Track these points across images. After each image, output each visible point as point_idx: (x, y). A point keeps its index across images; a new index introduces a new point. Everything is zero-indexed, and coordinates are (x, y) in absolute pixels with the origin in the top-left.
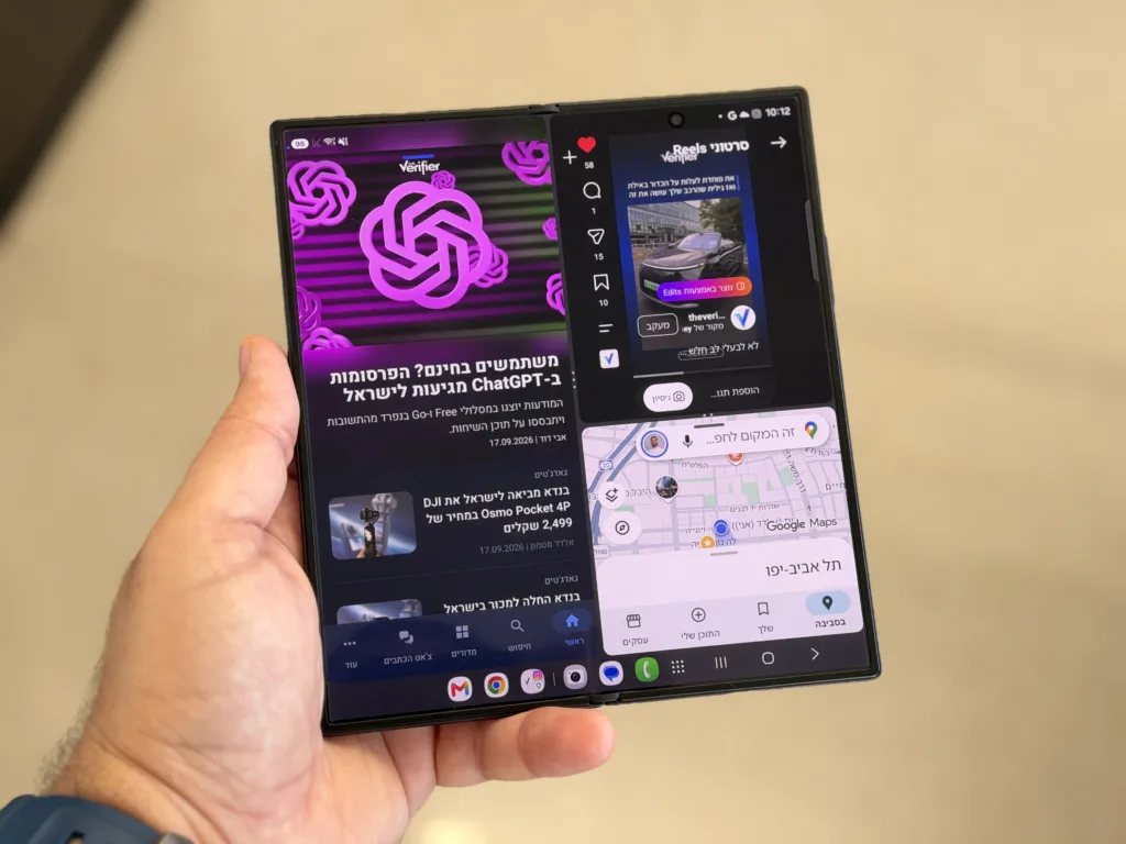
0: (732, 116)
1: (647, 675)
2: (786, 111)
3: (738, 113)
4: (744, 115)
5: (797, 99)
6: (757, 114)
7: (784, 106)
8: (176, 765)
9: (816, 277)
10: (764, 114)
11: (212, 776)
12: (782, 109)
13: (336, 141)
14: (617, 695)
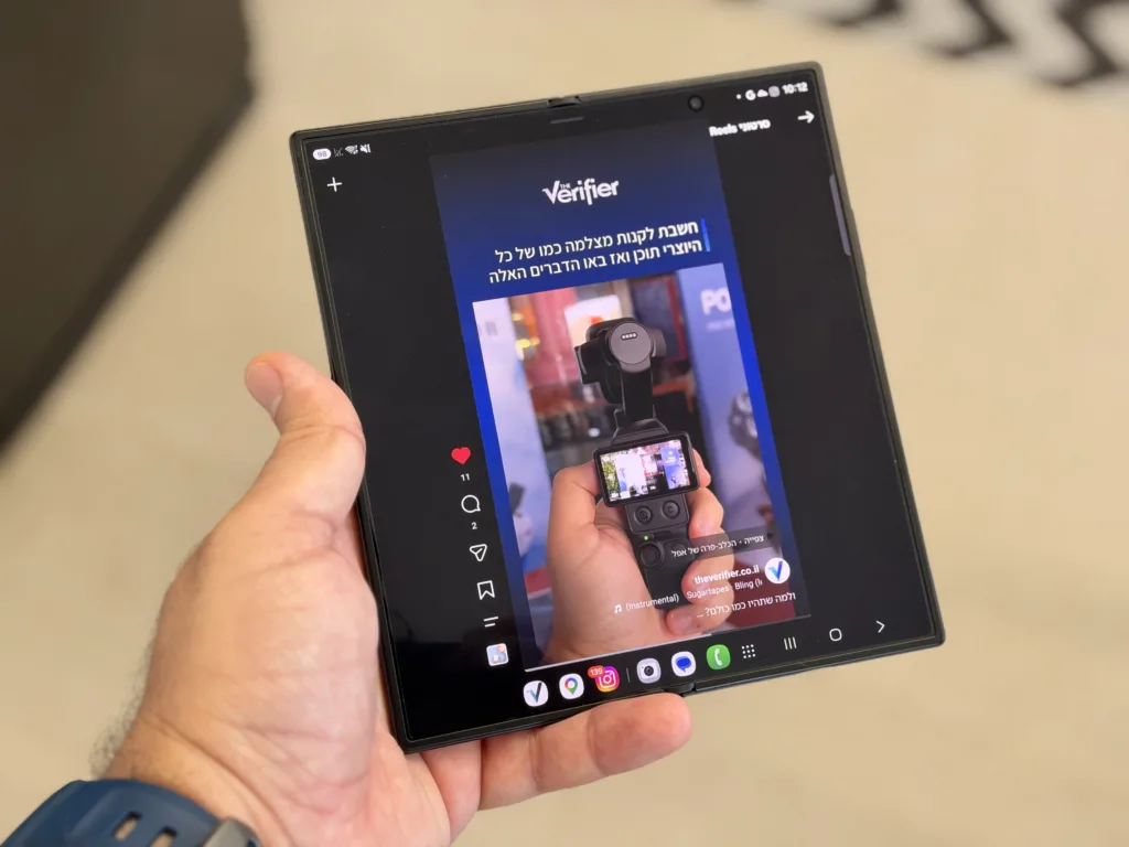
0: (750, 95)
1: (719, 663)
2: (803, 87)
3: (756, 92)
4: (762, 93)
5: (812, 74)
6: (774, 92)
7: (800, 82)
8: (240, 747)
9: (848, 252)
10: (782, 91)
11: (276, 762)
12: (798, 85)
13: (359, 148)
14: (692, 685)
